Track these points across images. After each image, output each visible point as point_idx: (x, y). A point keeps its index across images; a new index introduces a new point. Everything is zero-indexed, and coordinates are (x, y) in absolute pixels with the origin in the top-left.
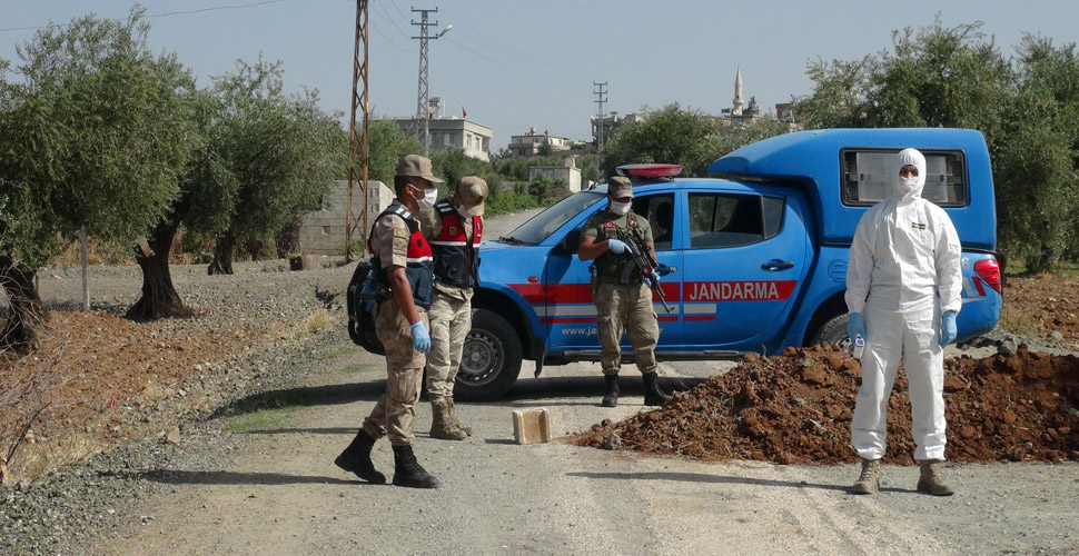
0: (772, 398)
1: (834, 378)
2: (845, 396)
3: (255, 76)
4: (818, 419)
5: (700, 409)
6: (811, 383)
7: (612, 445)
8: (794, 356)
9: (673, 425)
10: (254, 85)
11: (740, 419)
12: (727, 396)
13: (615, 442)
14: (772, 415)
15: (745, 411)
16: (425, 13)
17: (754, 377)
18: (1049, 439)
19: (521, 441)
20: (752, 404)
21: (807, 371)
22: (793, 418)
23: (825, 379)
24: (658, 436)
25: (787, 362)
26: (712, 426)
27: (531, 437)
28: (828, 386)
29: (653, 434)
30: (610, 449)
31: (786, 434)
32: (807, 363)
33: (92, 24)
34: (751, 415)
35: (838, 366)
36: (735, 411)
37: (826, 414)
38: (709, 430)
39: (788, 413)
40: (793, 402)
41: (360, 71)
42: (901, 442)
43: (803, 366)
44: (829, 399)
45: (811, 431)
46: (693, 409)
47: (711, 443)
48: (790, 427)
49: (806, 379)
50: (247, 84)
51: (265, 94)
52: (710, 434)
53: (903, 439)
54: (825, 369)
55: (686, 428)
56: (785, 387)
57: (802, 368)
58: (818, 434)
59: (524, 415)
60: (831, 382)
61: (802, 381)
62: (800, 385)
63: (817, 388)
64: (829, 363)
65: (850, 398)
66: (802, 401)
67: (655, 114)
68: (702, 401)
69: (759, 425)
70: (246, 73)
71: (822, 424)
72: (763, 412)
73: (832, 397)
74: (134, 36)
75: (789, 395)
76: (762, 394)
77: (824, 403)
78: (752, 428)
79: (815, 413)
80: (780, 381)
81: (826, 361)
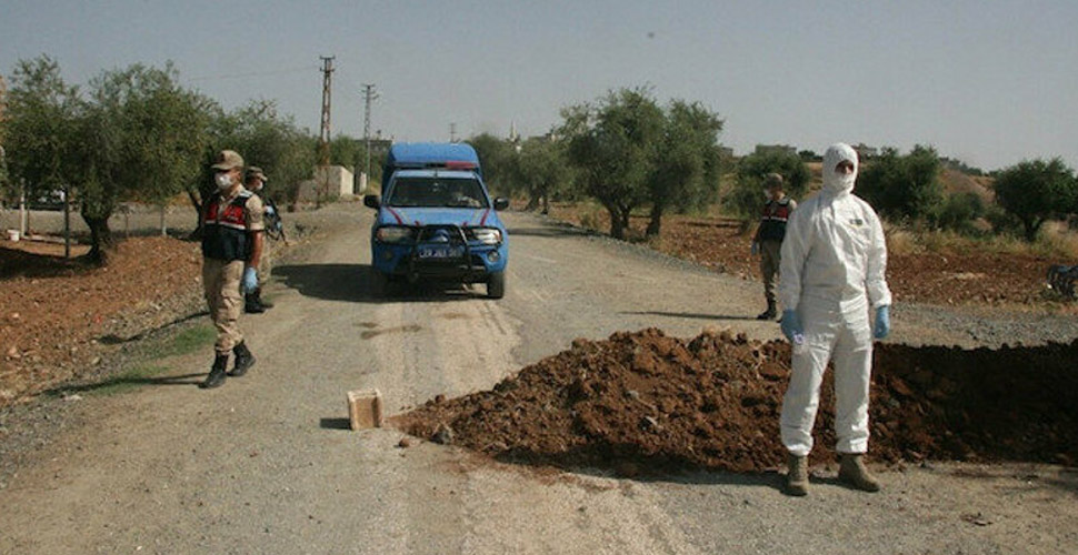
0: (605, 390)
1: (663, 367)
2: (676, 386)
3: (261, 107)
4: (652, 415)
5: (533, 400)
6: (641, 372)
7: (444, 439)
8: (622, 341)
9: (506, 418)
10: (261, 112)
11: (574, 413)
12: (560, 385)
13: (447, 436)
14: (607, 411)
15: (579, 405)
16: (369, 88)
17: (585, 364)
18: (880, 434)
19: (353, 427)
20: (586, 397)
21: (637, 360)
22: (628, 413)
23: (655, 368)
24: (490, 430)
25: (615, 347)
26: (547, 422)
27: (364, 422)
28: (657, 375)
29: (486, 428)
30: (442, 443)
31: (623, 433)
32: (637, 351)
33: (142, 68)
34: (586, 410)
35: (666, 353)
36: (569, 405)
37: (660, 408)
38: (543, 426)
39: (623, 408)
40: (627, 395)
41: (326, 109)
42: (739, 441)
43: (633, 355)
44: (660, 390)
45: (648, 429)
46: (526, 399)
47: (546, 443)
48: (625, 424)
49: (636, 367)
50: (256, 111)
51: (267, 117)
52: (545, 432)
53: (741, 438)
54: (654, 358)
55: (519, 423)
56: (616, 377)
57: (632, 355)
58: (655, 433)
59: (357, 401)
60: (661, 370)
61: (632, 369)
62: (631, 374)
63: (647, 377)
64: (657, 351)
65: (681, 389)
66: (635, 393)
67: (477, 138)
68: (535, 390)
69: (595, 423)
70: (255, 106)
71: (658, 420)
72: (598, 407)
73: (663, 387)
74: (171, 76)
75: (621, 385)
76: (596, 387)
77: (656, 394)
78: (587, 427)
79: (650, 409)
80: (611, 370)
81: (654, 347)
